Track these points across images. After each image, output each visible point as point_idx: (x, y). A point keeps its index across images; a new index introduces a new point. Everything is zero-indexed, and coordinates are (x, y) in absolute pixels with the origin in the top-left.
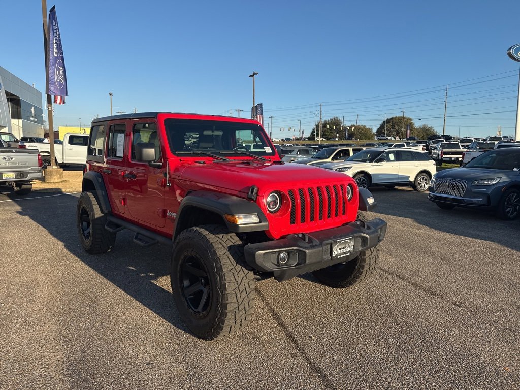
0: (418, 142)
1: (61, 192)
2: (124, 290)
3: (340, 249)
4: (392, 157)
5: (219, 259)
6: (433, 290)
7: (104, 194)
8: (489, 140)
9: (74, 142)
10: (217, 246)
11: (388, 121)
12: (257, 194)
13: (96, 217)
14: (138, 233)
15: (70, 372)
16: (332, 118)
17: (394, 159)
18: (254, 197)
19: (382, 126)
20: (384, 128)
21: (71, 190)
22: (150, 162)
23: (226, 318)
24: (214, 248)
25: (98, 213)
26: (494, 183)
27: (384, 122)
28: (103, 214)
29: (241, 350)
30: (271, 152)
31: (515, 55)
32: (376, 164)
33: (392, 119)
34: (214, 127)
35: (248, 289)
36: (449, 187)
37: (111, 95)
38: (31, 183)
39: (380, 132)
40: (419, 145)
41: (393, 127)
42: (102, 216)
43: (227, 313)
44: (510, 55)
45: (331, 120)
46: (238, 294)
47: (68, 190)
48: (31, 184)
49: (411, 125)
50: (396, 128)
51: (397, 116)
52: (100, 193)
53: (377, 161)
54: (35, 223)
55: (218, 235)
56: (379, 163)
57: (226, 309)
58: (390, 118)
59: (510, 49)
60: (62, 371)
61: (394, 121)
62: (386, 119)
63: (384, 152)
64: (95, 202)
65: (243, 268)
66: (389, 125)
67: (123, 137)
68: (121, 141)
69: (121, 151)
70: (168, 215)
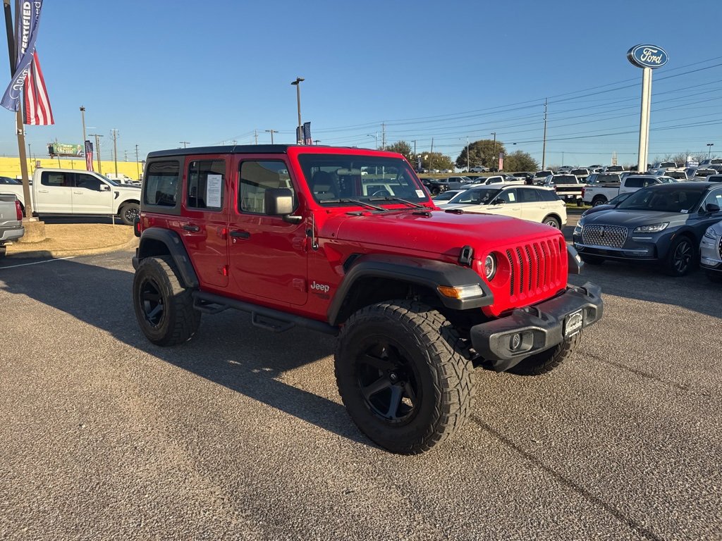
0: (515, 175)
1: (51, 257)
2: (245, 393)
3: (572, 326)
4: (512, 197)
5: (434, 346)
6: (643, 370)
7: (185, 260)
8: (607, 171)
9: (50, 181)
10: (426, 329)
11: (471, 147)
12: (472, 257)
13: (175, 292)
14: (257, 314)
15: (249, 512)
16: (397, 143)
17: (514, 200)
18: (469, 261)
19: (464, 154)
20: (466, 157)
21: (65, 253)
22: (284, 215)
23: (447, 423)
24: (423, 331)
25: (177, 288)
26: (661, 229)
27: (466, 148)
28: (184, 289)
29: (457, 465)
30: (424, 196)
31: (636, 59)
32: (492, 206)
33: (476, 143)
34: (352, 164)
35: (469, 384)
36: (603, 236)
37: (82, 109)
38: (5, 244)
39: (461, 162)
40: (517, 178)
41: (478, 154)
42: (183, 292)
43: (448, 417)
44: (631, 59)
45: (396, 145)
46: (461, 392)
47: (60, 253)
48: (5, 247)
49: (502, 151)
50: (482, 156)
51: (483, 140)
52: (180, 259)
53: (494, 203)
54: (45, 305)
55: (421, 314)
56: (496, 206)
57: (449, 412)
58: (473, 142)
59: (630, 50)
60: (236, 513)
61: (480, 147)
62: (469, 144)
63: (501, 190)
64: (170, 272)
65: (462, 357)
66: (473, 152)
67: (219, 179)
68: (216, 185)
69: (216, 199)
70: (314, 288)
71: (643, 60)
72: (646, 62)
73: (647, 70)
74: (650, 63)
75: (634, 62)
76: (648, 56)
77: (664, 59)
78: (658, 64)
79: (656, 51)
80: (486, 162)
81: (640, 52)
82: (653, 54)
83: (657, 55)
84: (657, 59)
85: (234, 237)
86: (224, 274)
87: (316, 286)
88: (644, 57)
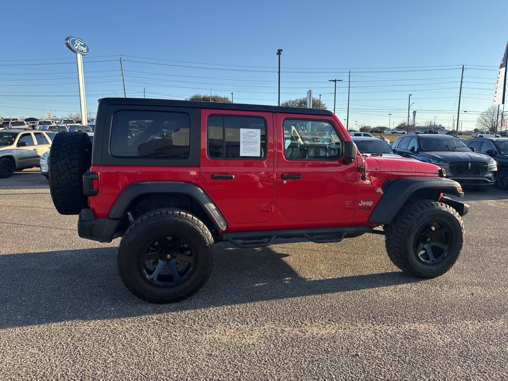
31: (72, 47)
44: (68, 45)
52: (211, 206)
59: (67, 39)
67: (257, 133)
68: (253, 138)
69: (253, 150)
70: (361, 205)
71: (76, 48)
72: (77, 49)
73: (79, 55)
74: (80, 51)
75: (70, 48)
76: (78, 46)
77: (88, 49)
78: (84, 52)
79: (83, 44)
81: (73, 42)
82: (81, 45)
83: (84, 46)
84: (84, 49)
85: (285, 179)
86: (271, 211)
87: (363, 203)
88: (76, 46)
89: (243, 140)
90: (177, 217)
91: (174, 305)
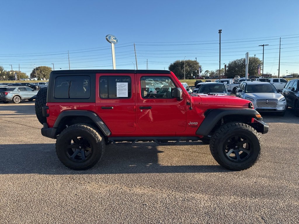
11: (37, 69)
13: (100, 140)
18: (253, 107)
19: (34, 72)
20: (35, 73)
27: (34, 69)
33: (39, 67)
39: (33, 75)
41: (41, 72)
44: (107, 39)
50: (43, 73)
51: (42, 66)
52: (100, 123)
58: (38, 67)
59: (107, 36)
61: (41, 69)
62: (36, 67)
66: (38, 72)
67: (126, 84)
68: (124, 87)
69: (123, 93)
70: (190, 124)
71: (111, 40)
72: (112, 41)
73: (113, 44)
74: (113, 42)
75: (108, 41)
76: (112, 39)
77: (117, 41)
80: (45, 76)
81: (110, 37)
82: (114, 39)
83: (115, 39)
84: (115, 41)
85: (142, 109)
86: (134, 126)
87: (191, 123)
88: (111, 39)
89: (118, 89)
90: (81, 128)
91: (81, 171)
